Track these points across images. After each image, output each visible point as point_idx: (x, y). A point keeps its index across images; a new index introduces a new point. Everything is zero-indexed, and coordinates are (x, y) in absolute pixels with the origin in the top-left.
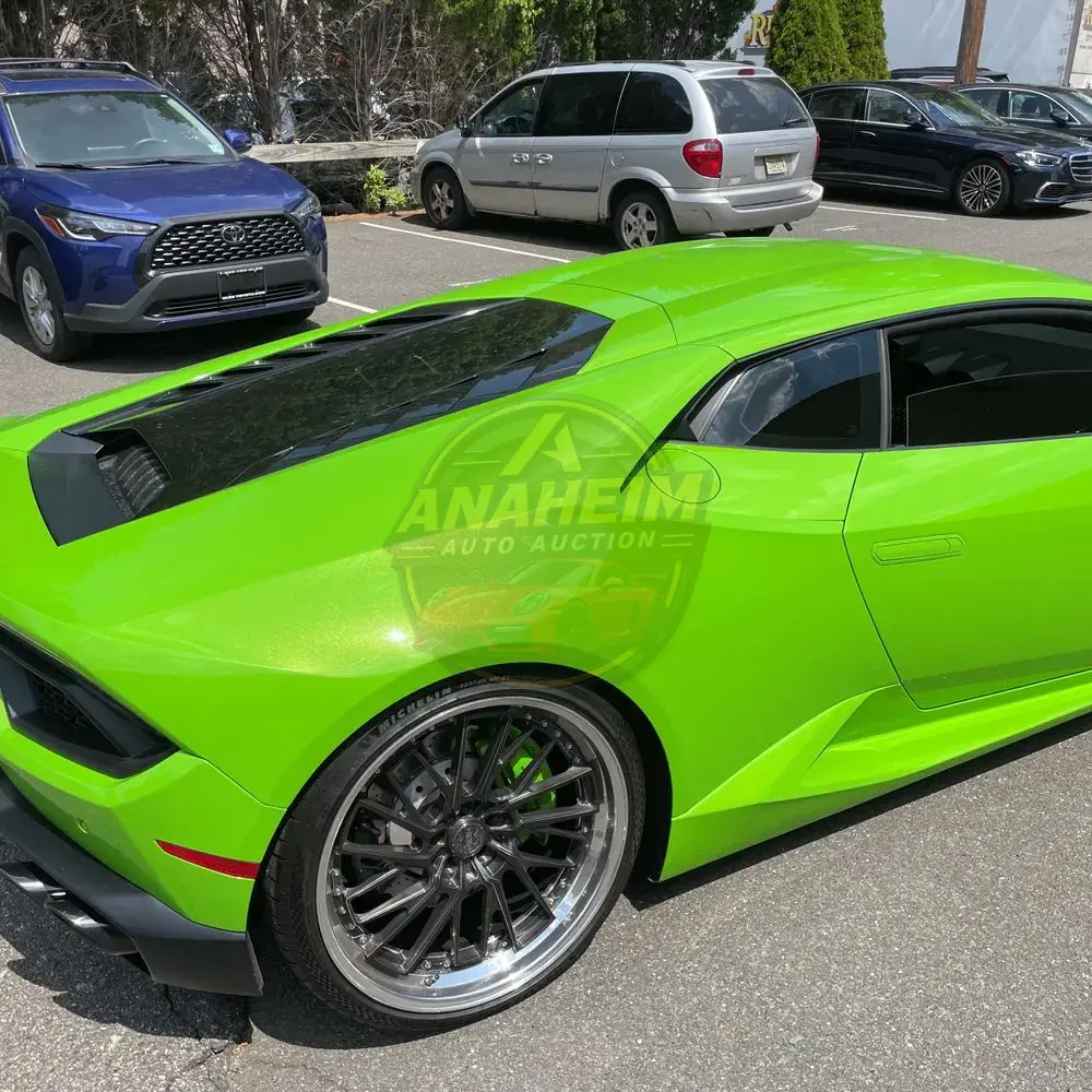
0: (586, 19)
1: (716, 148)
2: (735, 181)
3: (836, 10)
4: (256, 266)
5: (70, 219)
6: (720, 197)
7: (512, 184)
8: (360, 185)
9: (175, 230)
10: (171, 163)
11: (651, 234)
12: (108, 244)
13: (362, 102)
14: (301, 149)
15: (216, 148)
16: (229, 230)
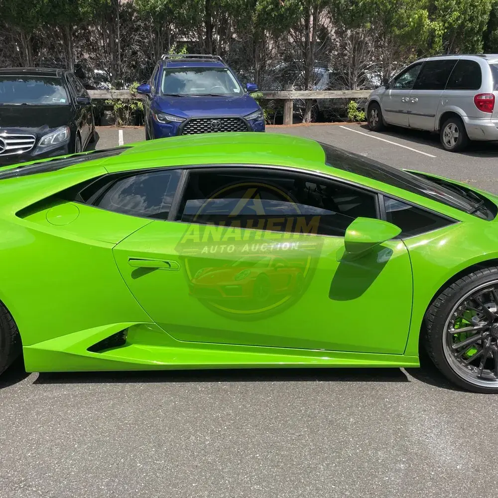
1: (492, 98)
5: (160, 115)
6: (491, 123)
7: (401, 112)
8: (347, 110)
9: (192, 121)
10: (213, 95)
11: (456, 139)
12: (169, 125)
13: (352, 73)
14: (319, 93)
15: (237, 90)
16: (214, 123)
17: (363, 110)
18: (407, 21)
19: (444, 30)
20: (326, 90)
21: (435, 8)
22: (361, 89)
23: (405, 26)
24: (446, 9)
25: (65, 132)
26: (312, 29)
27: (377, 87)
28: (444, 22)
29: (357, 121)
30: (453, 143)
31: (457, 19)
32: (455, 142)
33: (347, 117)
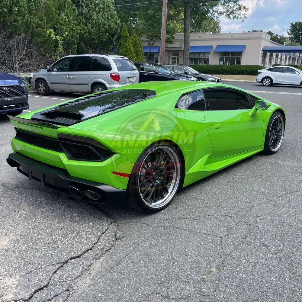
0: (75, 45)
1: (118, 75)
2: (122, 82)
3: (132, 47)
4: (13, 99)
6: (119, 86)
16: (5, 89)
18: (44, 34)
19: (62, 41)
23: (43, 37)
24: (62, 30)
28: (62, 36)
31: (68, 36)
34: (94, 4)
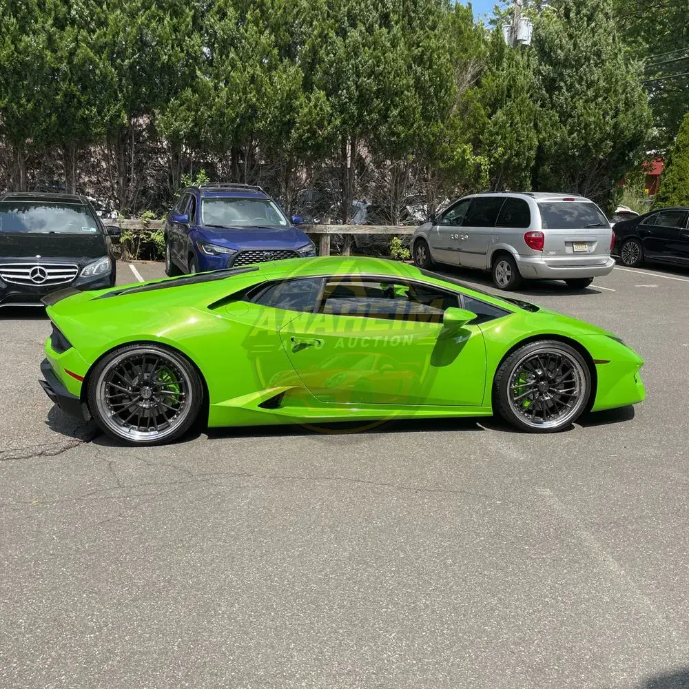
1: (541, 236)
2: (552, 253)
5: (206, 246)
6: (541, 260)
7: (450, 249)
8: (389, 247)
9: (244, 253)
10: (260, 228)
11: (508, 277)
12: (217, 257)
13: (394, 207)
14: (357, 228)
15: (283, 223)
16: (267, 255)
17: (408, 247)
18: (451, 154)
19: (490, 165)
20: (366, 224)
21: (480, 142)
22: (405, 225)
23: (449, 159)
24: (491, 144)
25: (107, 262)
26: (350, 158)
27: (421, 223)
28: (490, 156)
29: (401, 259)
30: (506, 282)
31: (504, 154)
32: (508, 280)
33: (390, 255)
34: (587, 82)
